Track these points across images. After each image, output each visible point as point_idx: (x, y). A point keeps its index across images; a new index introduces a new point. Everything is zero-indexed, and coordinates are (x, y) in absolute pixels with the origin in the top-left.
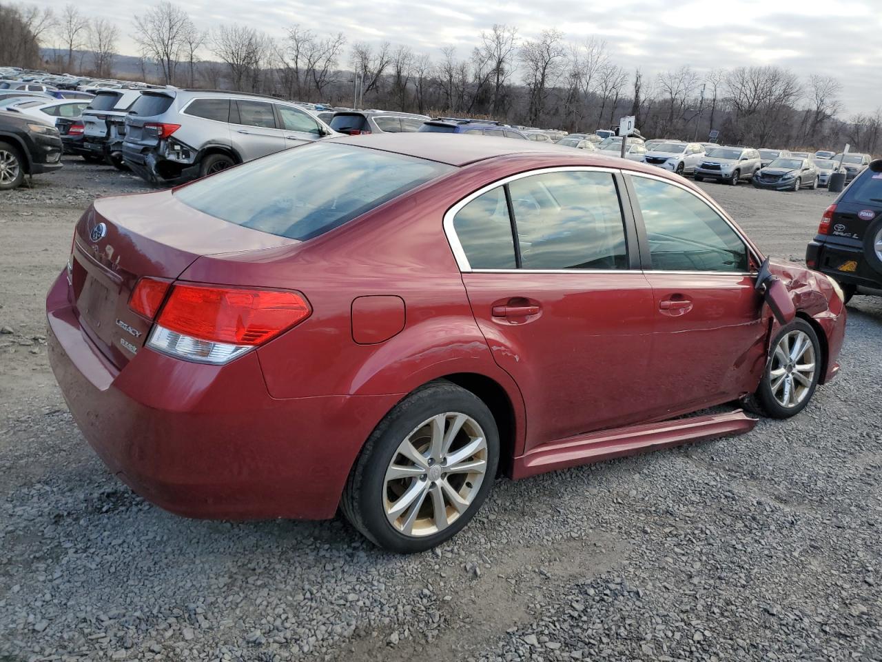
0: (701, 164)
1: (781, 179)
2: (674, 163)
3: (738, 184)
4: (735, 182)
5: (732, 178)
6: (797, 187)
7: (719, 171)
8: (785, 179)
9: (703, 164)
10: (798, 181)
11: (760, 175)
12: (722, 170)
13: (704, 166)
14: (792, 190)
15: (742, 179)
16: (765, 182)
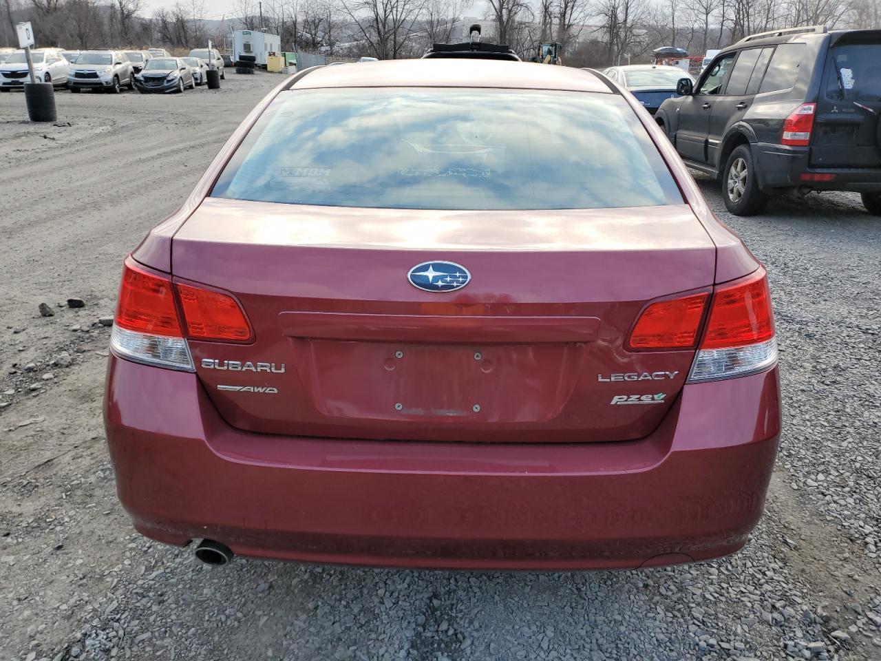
0: (73, 73)
1: (165, 81)
2: (40, 76)
3: (122, 91)
4: (118, 90)
5: (114, 85)
6: (182, 88)
7: (97, 79)
8: (169, 81)
9: (76, 73)
10: (181, 82)
11: (142, 79)
12: (101, 78)
13: (78, 75)
14: (178, 91)
15: (123, 86)
16: (150, 85)
